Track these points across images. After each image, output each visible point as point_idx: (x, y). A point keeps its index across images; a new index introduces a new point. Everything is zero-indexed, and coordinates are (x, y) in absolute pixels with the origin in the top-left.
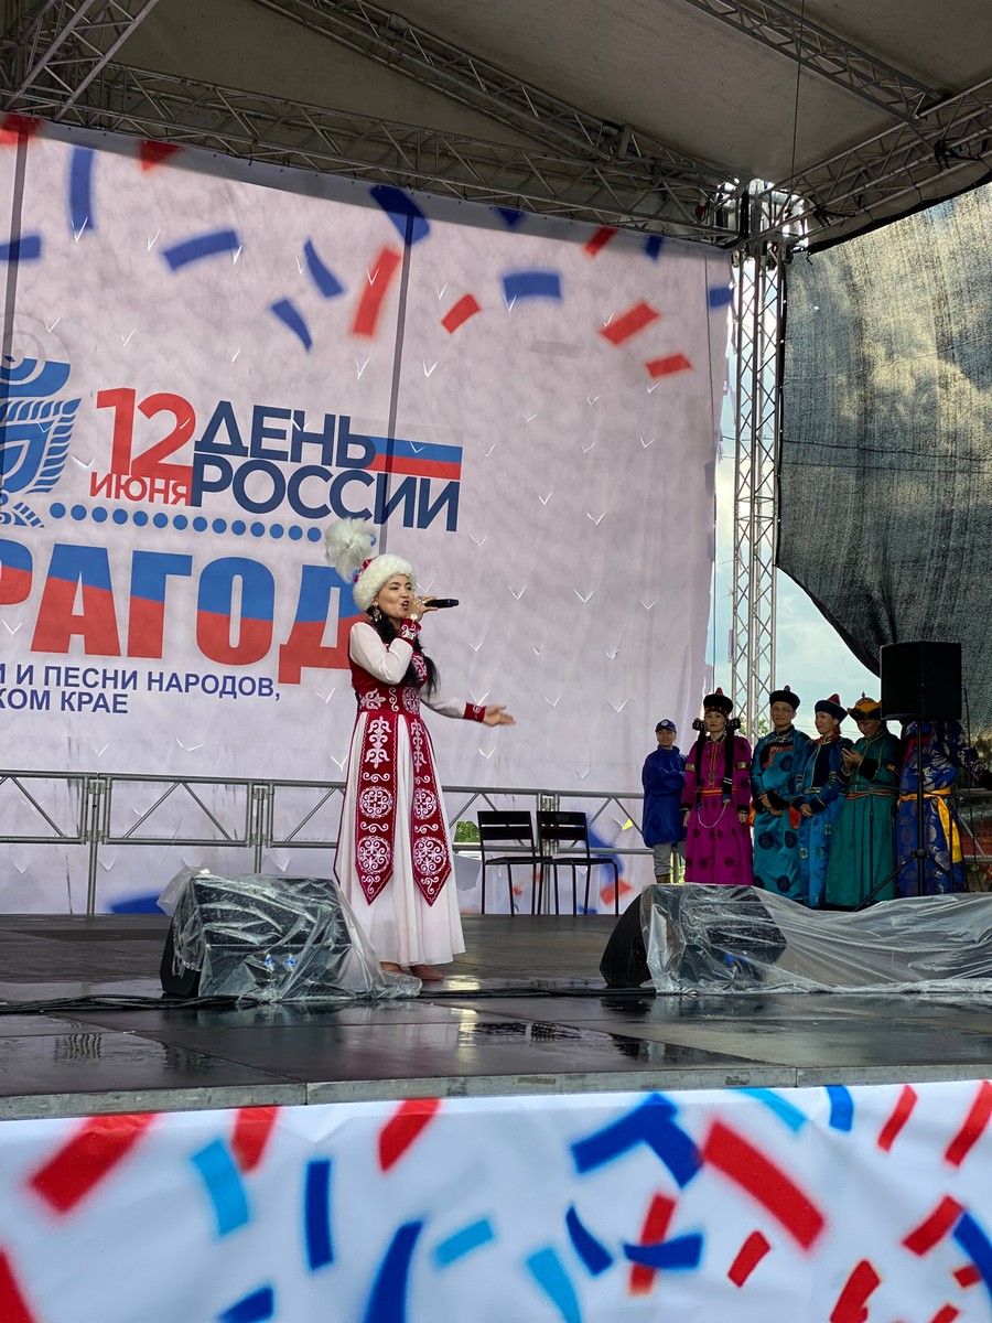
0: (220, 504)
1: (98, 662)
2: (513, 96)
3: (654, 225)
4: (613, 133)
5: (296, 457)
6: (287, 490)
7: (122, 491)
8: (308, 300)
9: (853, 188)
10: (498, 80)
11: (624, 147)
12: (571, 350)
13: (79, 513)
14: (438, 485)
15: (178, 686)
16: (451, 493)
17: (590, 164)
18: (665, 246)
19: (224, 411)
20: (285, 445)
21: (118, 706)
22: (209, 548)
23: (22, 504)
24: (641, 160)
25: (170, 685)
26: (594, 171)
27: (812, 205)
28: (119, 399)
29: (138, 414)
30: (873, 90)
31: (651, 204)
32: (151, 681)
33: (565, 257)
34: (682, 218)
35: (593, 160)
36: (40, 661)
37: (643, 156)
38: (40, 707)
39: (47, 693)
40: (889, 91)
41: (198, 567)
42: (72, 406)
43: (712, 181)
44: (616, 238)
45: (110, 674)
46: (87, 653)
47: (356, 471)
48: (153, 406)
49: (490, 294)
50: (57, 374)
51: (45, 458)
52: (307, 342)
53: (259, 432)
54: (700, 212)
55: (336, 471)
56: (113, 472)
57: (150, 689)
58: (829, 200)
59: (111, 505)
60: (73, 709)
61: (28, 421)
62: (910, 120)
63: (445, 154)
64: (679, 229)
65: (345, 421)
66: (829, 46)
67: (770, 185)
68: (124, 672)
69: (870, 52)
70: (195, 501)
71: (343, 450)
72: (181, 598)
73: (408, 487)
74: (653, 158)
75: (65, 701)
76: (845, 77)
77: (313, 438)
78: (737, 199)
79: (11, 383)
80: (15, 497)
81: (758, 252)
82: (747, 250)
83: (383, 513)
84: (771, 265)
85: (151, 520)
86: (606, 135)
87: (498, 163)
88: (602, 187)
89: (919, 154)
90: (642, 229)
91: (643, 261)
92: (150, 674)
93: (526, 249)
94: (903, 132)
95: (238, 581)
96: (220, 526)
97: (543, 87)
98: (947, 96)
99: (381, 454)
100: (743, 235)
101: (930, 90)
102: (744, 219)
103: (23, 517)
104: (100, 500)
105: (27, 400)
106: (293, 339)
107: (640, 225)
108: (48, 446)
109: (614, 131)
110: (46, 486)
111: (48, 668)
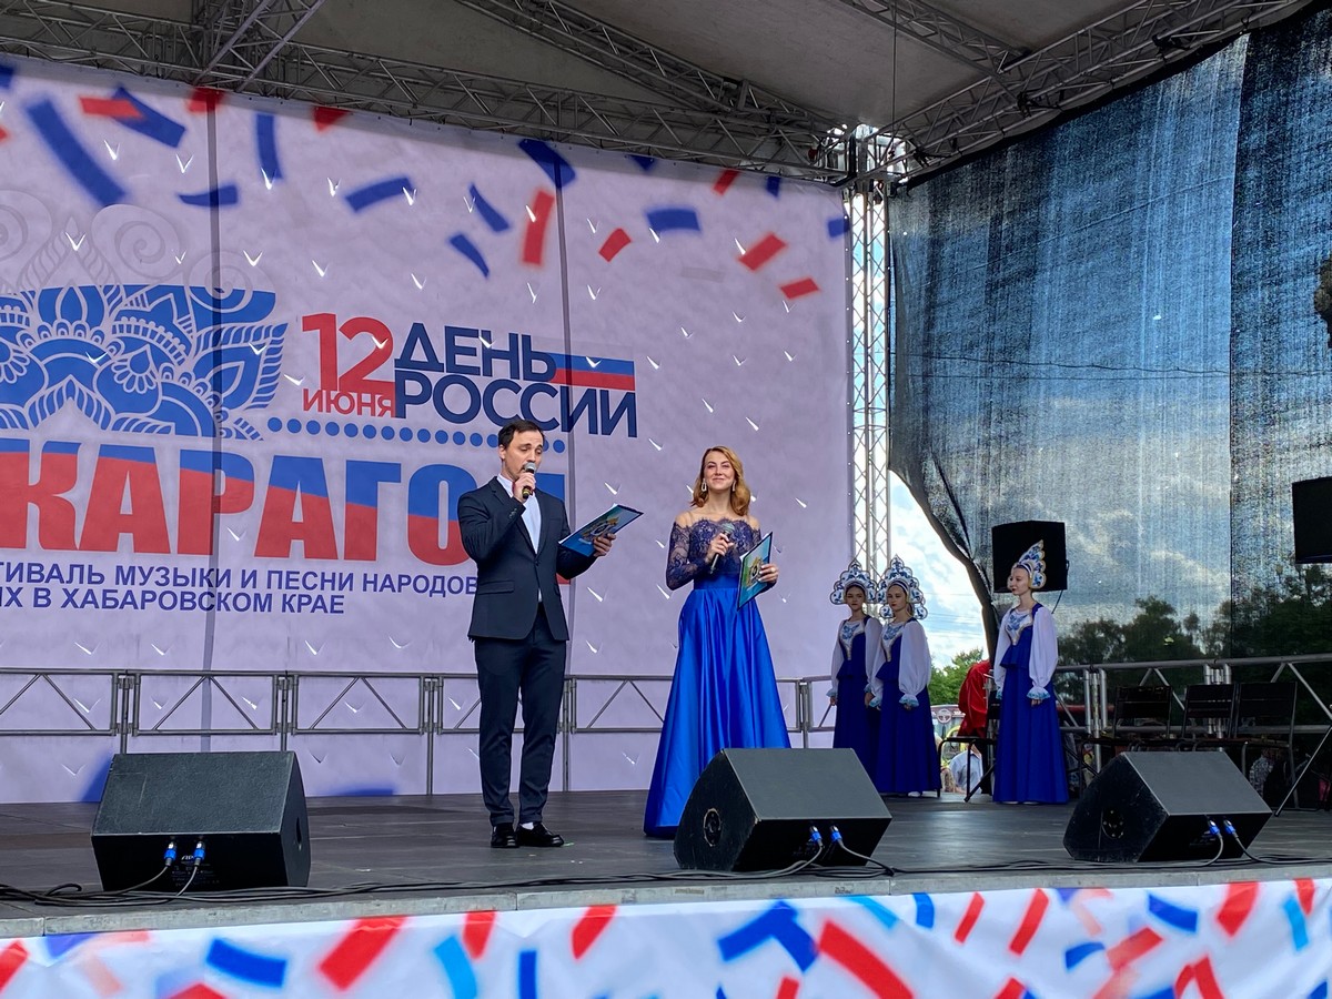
0: (422, 415)
1: (318, 566)
2: (644, 57)
3: (772, 169)
4: (731, 87)
5: (488, 373)
6: (481, 402)
7: (332, 405)
8: (480, 234)
9: (948, 133)
10: (629, 44)
11: (743, 100)
12: (717, 276)
13: (294, 426)
14: (616, 396)
15: (391, 586)
16: (629, 403)
17: (714, 117)
18: (783, 186)
19: (418, 332)
20: (477, 361)
21: (335, 607)
22: (414, 456)
23: (241, 419)
24: (760, 111)
25: (384, 586)
26: (716, 121)
27: (913, 147)
28: (321, 323)
29: (339, 334)
30: (960, 50)
31: (766, 149)
32: (366, 582)
33: (698, 195)
34: (797, 162)
35: (715, 112)
36: (263, 566)
37: (760, 107)
38: (262, 610)
39: (269, 596)
40: (976, 49)
41: (406, 475)
42: (281, 329)
43: (822, 127)
44: (739, 179)
45: (328, 577)
46: (306, 557)
47: (541, 384)
48: (353, 328)
49: (638, 228)
50: (264, 303)
51: (260, 377)
52: (485, 271)
53: (452, 350)
54: (812, 154)
55: (524, 384)
56: (322, 389)
57: (365, 590)
58: (927, 144)
59: (324, 418)
60: (292, 610)
61: (242, 344)
62: (996, 74)
63: (583, 109)
64: (794, 171)
65: (527, 339)
66: (921, 13)
67: (875, 130)
68: (341, 574)
69: (958, 17)
70: (401, 413)
71: (528, 366)
72: (393, 503)
73: (589, 398)
74: (769, 109)
75: (286, 603)
76: (935, 38)
77: (500, 354)
78: (845, 142)
79: (222, 311)
80: (234, 414)
81: (866, 189)
82: (856, 187)
83: (569, 423)
84: (878, 199)
85: (360, 431)
86: (726, 89)
87: (631, 116)
88: (724, 135)
89: (1005, 103)
90: (761, 171)
91: (765, 198)
92: (365, 575)
93: (663, 190)
94: (991, 83)
95: (444, 486)
96: (424, 436)
97: (669, 49)
98: (1027, 53)
99: (562, 370)
100: (852, 174)
101: (1012, 49)
102: (852, 159)
103: (243, 431)
104: (313, 413)
105: (239, 325)
106: (472, 267)
107: (759, 168)
108: (262, 366)
109: (734, 86)
110: (262, 402)
111: (270, 572)
